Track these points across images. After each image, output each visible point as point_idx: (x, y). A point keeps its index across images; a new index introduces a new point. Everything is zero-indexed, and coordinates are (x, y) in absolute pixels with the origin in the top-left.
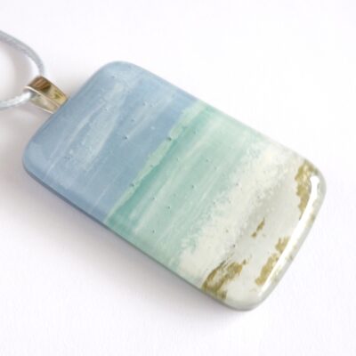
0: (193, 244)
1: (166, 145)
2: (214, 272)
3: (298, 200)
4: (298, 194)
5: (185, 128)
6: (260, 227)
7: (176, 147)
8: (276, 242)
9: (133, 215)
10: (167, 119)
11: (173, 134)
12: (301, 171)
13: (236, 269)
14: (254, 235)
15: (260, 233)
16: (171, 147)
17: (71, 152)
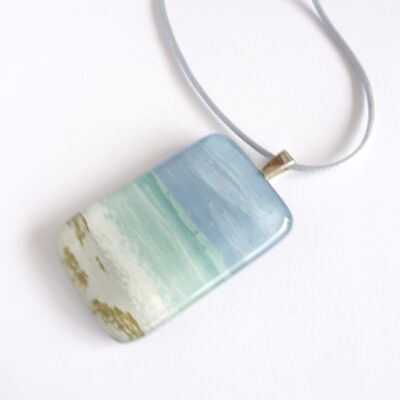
0: (109, 217)
1: (193, 228)
2: (85, 222)
3: (111, 306)
4: (116, 309)
5: (204, 248)
6: (102, 266)
7: (189, 235)
8: (87, 273)
9: (147, 187)
10: (216, 237)
11: (201, 237)
12: (134, 322)
13: (81, 237)
14: (97, 259)
15: (97, 264)
16: (190, 231)
17: (211, 162)
